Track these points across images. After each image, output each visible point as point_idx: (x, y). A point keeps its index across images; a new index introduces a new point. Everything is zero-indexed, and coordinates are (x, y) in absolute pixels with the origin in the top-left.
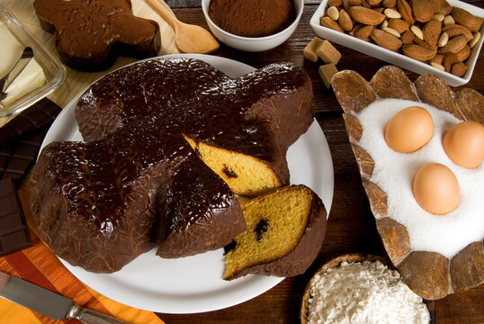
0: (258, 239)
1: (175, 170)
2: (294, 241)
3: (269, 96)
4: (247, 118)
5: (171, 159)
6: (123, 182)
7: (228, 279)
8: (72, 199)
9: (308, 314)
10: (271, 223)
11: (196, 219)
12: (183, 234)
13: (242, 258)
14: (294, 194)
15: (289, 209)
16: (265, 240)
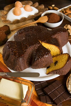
0: (55, 65)
1: (36, 48)
2: (64, 65)
3: (59, 33)
4: (53, 38)
5: (36, 45)
6: (24, 49)
7: (47, 74)
8: (12, 52)
9: (68, 82)
10: (58, 62)
11: (41, 58)
12: (38, 61)
13: (51, 70)
14: (64, 55)
15: (63, 58)
16: (57, 65)
